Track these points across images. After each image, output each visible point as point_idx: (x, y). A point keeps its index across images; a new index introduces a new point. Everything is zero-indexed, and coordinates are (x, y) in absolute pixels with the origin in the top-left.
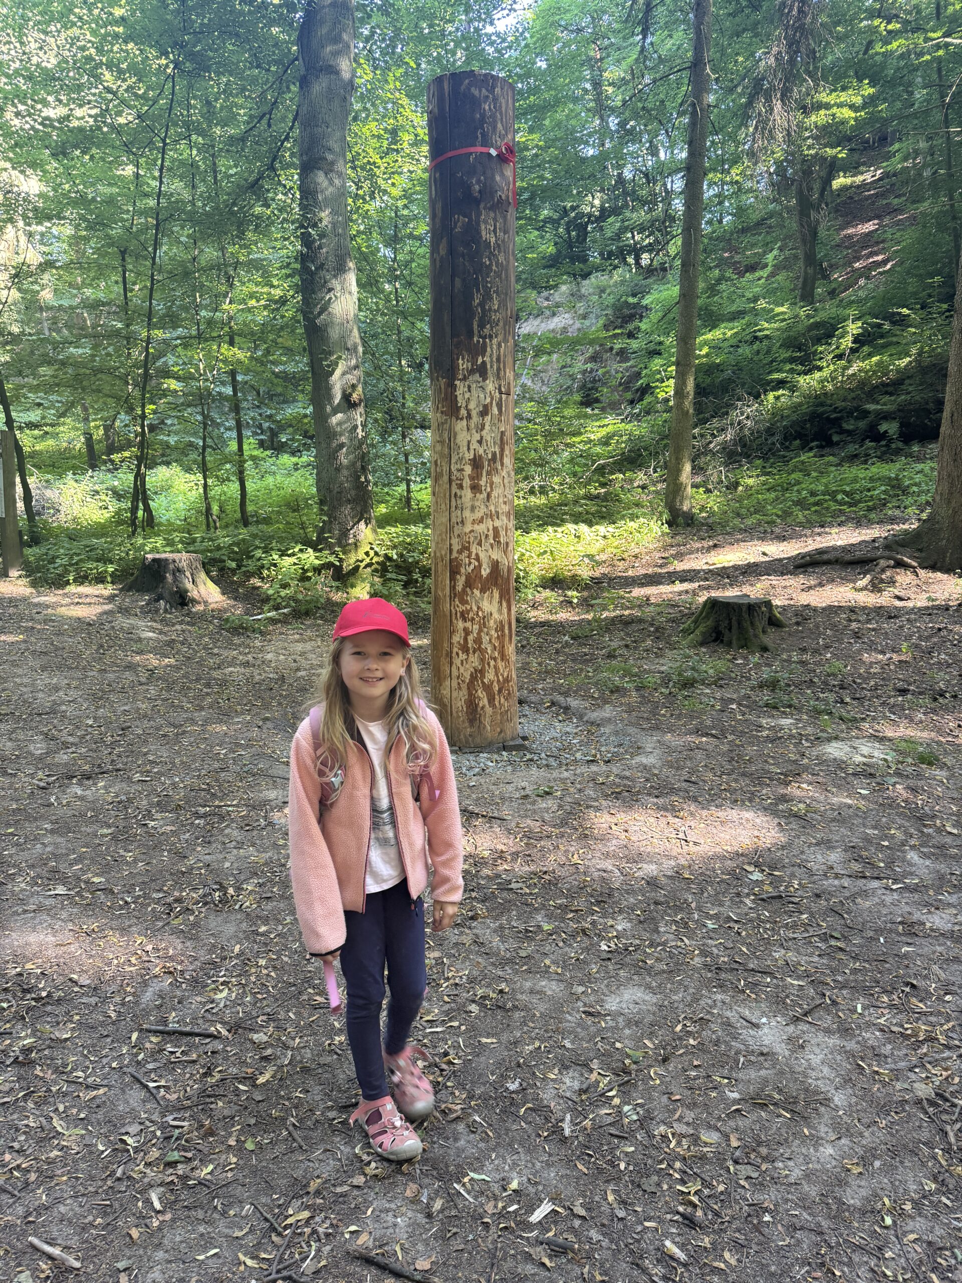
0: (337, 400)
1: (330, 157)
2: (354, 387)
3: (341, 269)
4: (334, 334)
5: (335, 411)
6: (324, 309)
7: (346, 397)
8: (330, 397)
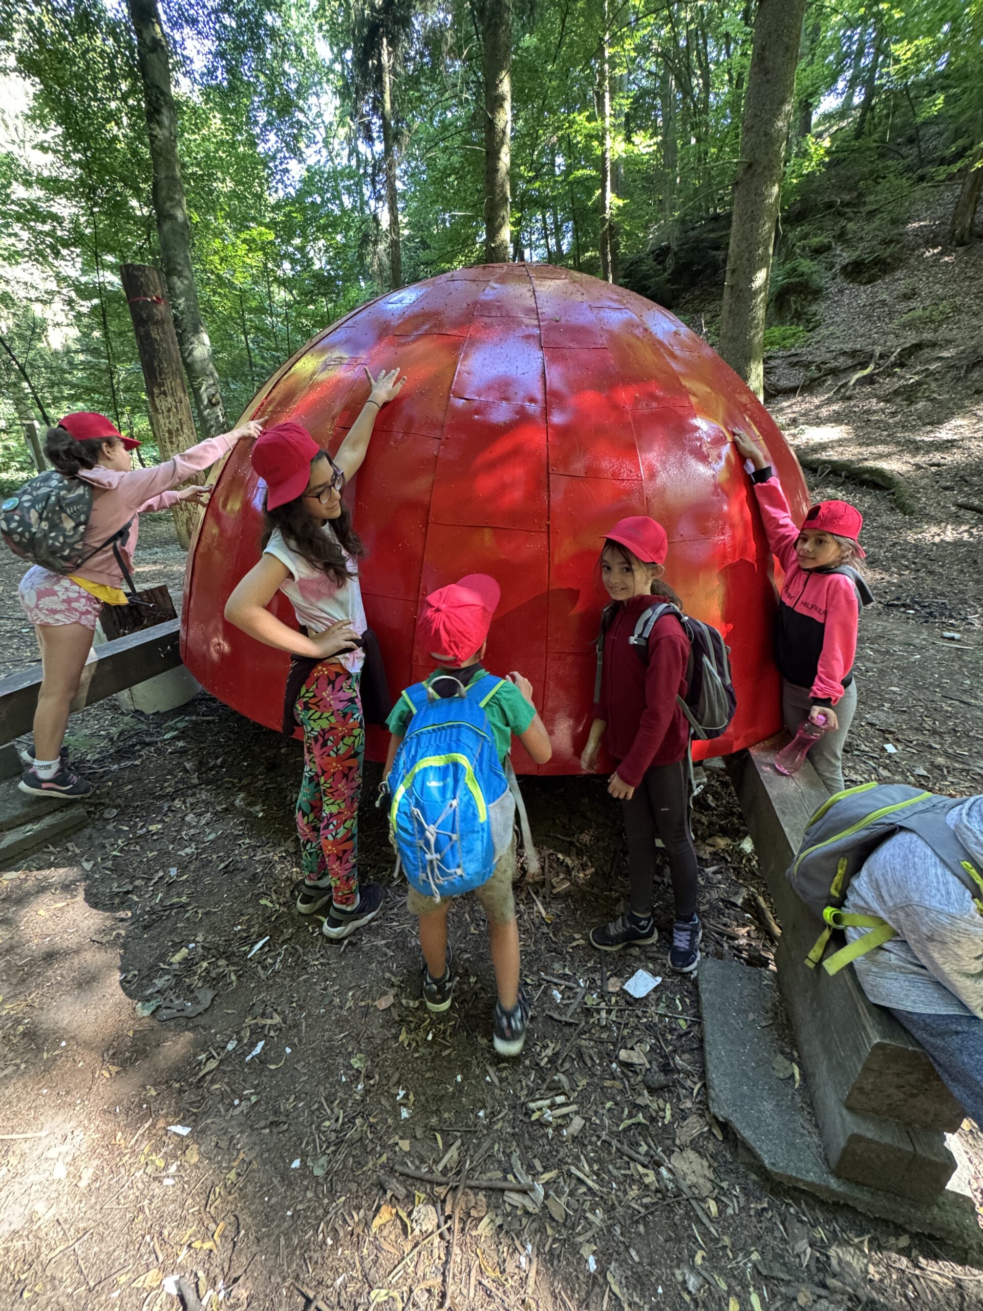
0: (206, 402)
1: (179, 268)
2: (213, 395)
3: (196, 331)
4: (198, 367)
5: (206, 408)
6: (190, 354)
7: (210, 401)
8: (202, 402)
